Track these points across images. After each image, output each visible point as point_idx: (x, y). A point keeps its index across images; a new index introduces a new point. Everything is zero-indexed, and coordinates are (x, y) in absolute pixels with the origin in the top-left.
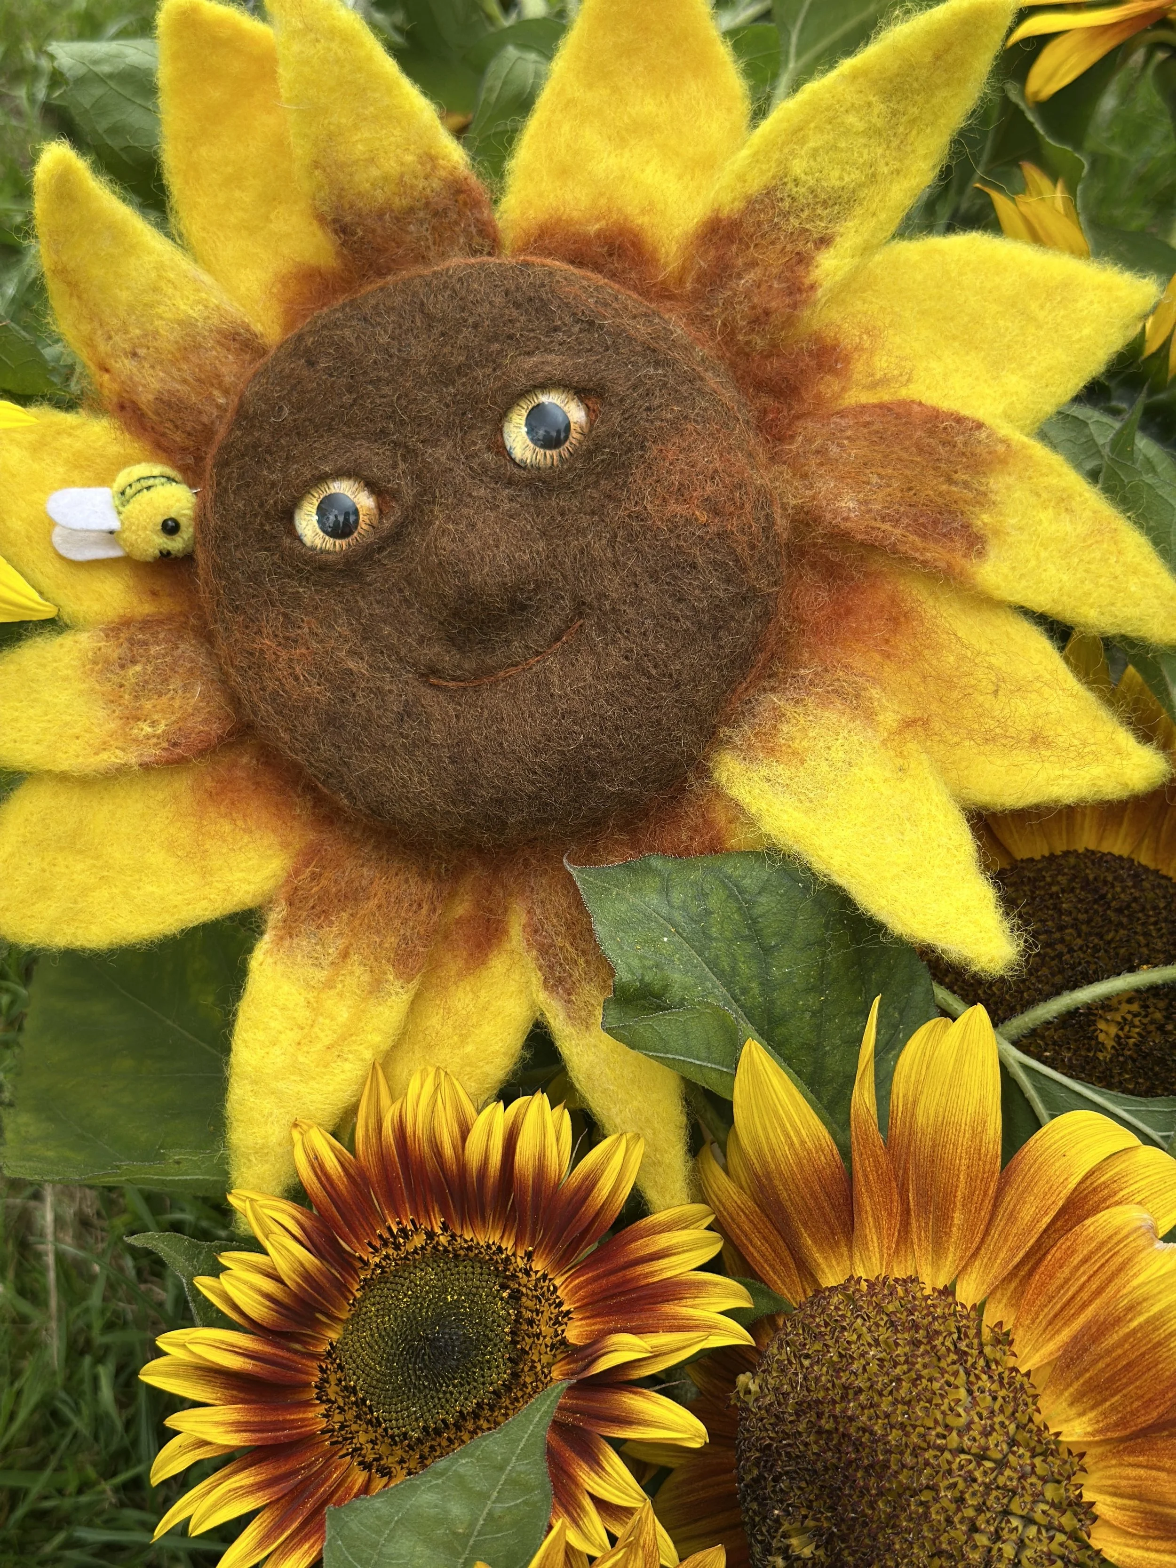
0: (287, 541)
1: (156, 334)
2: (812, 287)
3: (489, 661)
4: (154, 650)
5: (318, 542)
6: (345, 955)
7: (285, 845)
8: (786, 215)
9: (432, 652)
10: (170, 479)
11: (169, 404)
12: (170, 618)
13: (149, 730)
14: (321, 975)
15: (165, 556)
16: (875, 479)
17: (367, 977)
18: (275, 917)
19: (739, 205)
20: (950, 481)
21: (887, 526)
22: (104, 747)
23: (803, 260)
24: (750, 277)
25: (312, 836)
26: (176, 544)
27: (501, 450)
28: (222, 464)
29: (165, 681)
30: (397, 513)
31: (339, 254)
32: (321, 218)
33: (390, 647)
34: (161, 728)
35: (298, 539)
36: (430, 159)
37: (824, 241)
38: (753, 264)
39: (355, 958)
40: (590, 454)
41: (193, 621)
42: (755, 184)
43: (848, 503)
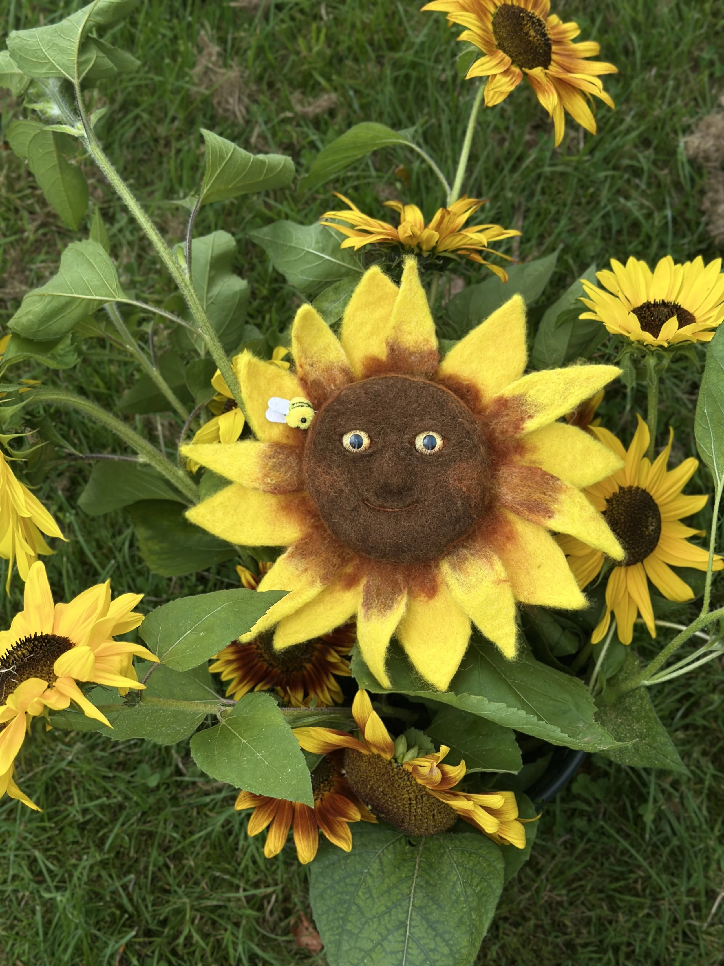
0: (338, 443)
1: (321, 362)
2: (523, 429)
3: (385, 504)
4: (281, 456)
5: (347, 447)
6: (306, 570)
7: (301, 530)
8: (523, 405)
9: (370, 495)
10: (309, 406)
11: (316, 383)
12: (291, 447)
13: (269, 481)
14: (298, 572)
15: (298, 428)
16: (519, 491)
17: (310, 579)
18: (289, 550)
19: (511, 396)
20: (545, 494)
21: (518, 507)
22: (254, 481)
23: (522, 419)
24: (506, 419)
25: (310, 530)
26: (303, 426)
27: (413, 444)
28: (327, 411)
29: (281, 467)
30: (374, 449)
31: (388, 356)
32: (387, 343)
33: (357, 488)
34: (274, 482)
35: (342, 444)
36: (427, 341)
37: (531, 417)
38: (508, 415)
39: (310, 572)
40: (439, 457)
41: (297, 451)
42: (517, 393)
43: (509, 497)
